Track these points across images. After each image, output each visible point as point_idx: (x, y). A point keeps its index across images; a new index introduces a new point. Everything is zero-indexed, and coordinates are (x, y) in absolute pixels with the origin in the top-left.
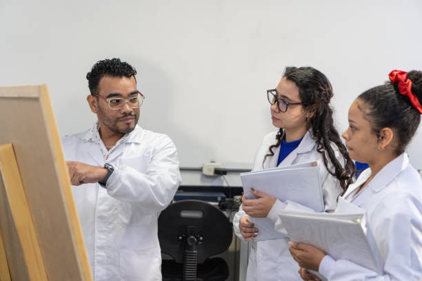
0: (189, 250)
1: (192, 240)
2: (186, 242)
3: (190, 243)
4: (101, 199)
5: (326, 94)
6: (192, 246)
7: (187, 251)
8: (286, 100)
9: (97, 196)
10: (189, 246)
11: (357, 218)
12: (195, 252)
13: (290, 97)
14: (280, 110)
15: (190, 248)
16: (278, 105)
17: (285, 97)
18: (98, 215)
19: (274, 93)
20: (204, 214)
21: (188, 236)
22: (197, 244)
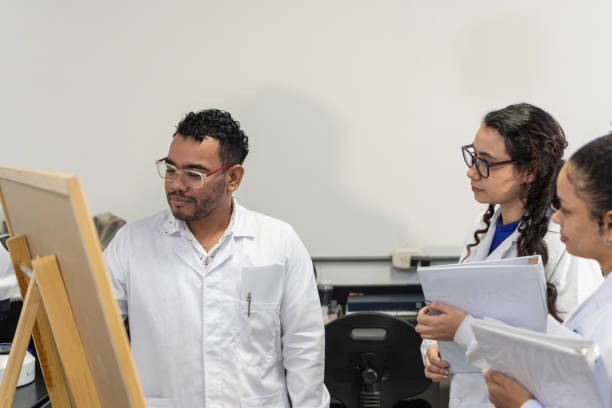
0: (366, 390)
1: (371, 374)
2: (362, 380)
3: (367, 380)
4: (208, 325)
5: (551, 144)
6: (371, 385)
7: (364, 393)
8: (487, 159)
9: (202, 321)
10: (366, 385)
11: (582, 347)
12: (376, 393)
13: (492, 153)
14: (481, 175)
15: (368, 388)
16: (477, 168)
17: (485, 154)
18: (208, 350)
19: (471, 150)
20: (387, 333)
21: (363, 370)
22: (379, 380)
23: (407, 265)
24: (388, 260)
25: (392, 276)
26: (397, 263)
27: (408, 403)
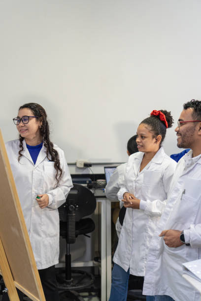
1: (72, 207)
2: (69, 210)
3: (70, 209)
6: (72, 211)
7: (69, 214)
12: (74, 214)
15: (70, 212)
20: (78, 191)
21: (69, 205)
22: (75, 210)
23: (82, 166)
24: (75, 164)
25: (76, 171)
26: (78, 165)
27: (83, 220)
